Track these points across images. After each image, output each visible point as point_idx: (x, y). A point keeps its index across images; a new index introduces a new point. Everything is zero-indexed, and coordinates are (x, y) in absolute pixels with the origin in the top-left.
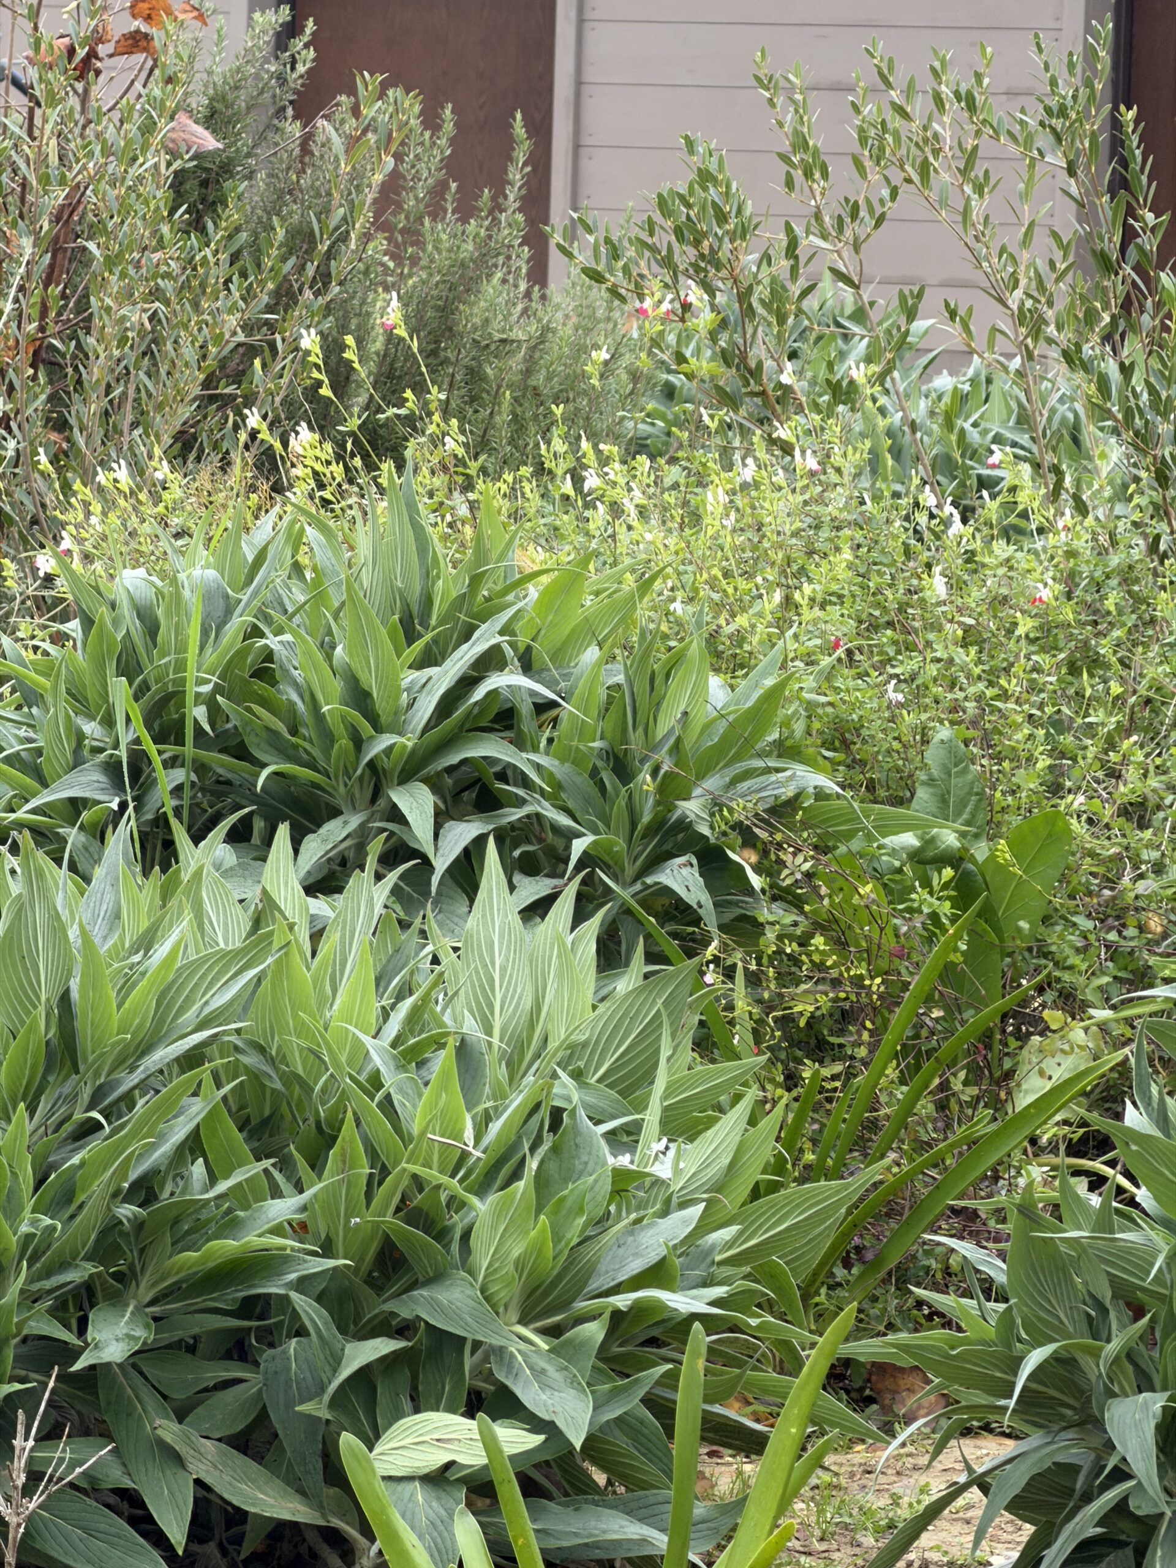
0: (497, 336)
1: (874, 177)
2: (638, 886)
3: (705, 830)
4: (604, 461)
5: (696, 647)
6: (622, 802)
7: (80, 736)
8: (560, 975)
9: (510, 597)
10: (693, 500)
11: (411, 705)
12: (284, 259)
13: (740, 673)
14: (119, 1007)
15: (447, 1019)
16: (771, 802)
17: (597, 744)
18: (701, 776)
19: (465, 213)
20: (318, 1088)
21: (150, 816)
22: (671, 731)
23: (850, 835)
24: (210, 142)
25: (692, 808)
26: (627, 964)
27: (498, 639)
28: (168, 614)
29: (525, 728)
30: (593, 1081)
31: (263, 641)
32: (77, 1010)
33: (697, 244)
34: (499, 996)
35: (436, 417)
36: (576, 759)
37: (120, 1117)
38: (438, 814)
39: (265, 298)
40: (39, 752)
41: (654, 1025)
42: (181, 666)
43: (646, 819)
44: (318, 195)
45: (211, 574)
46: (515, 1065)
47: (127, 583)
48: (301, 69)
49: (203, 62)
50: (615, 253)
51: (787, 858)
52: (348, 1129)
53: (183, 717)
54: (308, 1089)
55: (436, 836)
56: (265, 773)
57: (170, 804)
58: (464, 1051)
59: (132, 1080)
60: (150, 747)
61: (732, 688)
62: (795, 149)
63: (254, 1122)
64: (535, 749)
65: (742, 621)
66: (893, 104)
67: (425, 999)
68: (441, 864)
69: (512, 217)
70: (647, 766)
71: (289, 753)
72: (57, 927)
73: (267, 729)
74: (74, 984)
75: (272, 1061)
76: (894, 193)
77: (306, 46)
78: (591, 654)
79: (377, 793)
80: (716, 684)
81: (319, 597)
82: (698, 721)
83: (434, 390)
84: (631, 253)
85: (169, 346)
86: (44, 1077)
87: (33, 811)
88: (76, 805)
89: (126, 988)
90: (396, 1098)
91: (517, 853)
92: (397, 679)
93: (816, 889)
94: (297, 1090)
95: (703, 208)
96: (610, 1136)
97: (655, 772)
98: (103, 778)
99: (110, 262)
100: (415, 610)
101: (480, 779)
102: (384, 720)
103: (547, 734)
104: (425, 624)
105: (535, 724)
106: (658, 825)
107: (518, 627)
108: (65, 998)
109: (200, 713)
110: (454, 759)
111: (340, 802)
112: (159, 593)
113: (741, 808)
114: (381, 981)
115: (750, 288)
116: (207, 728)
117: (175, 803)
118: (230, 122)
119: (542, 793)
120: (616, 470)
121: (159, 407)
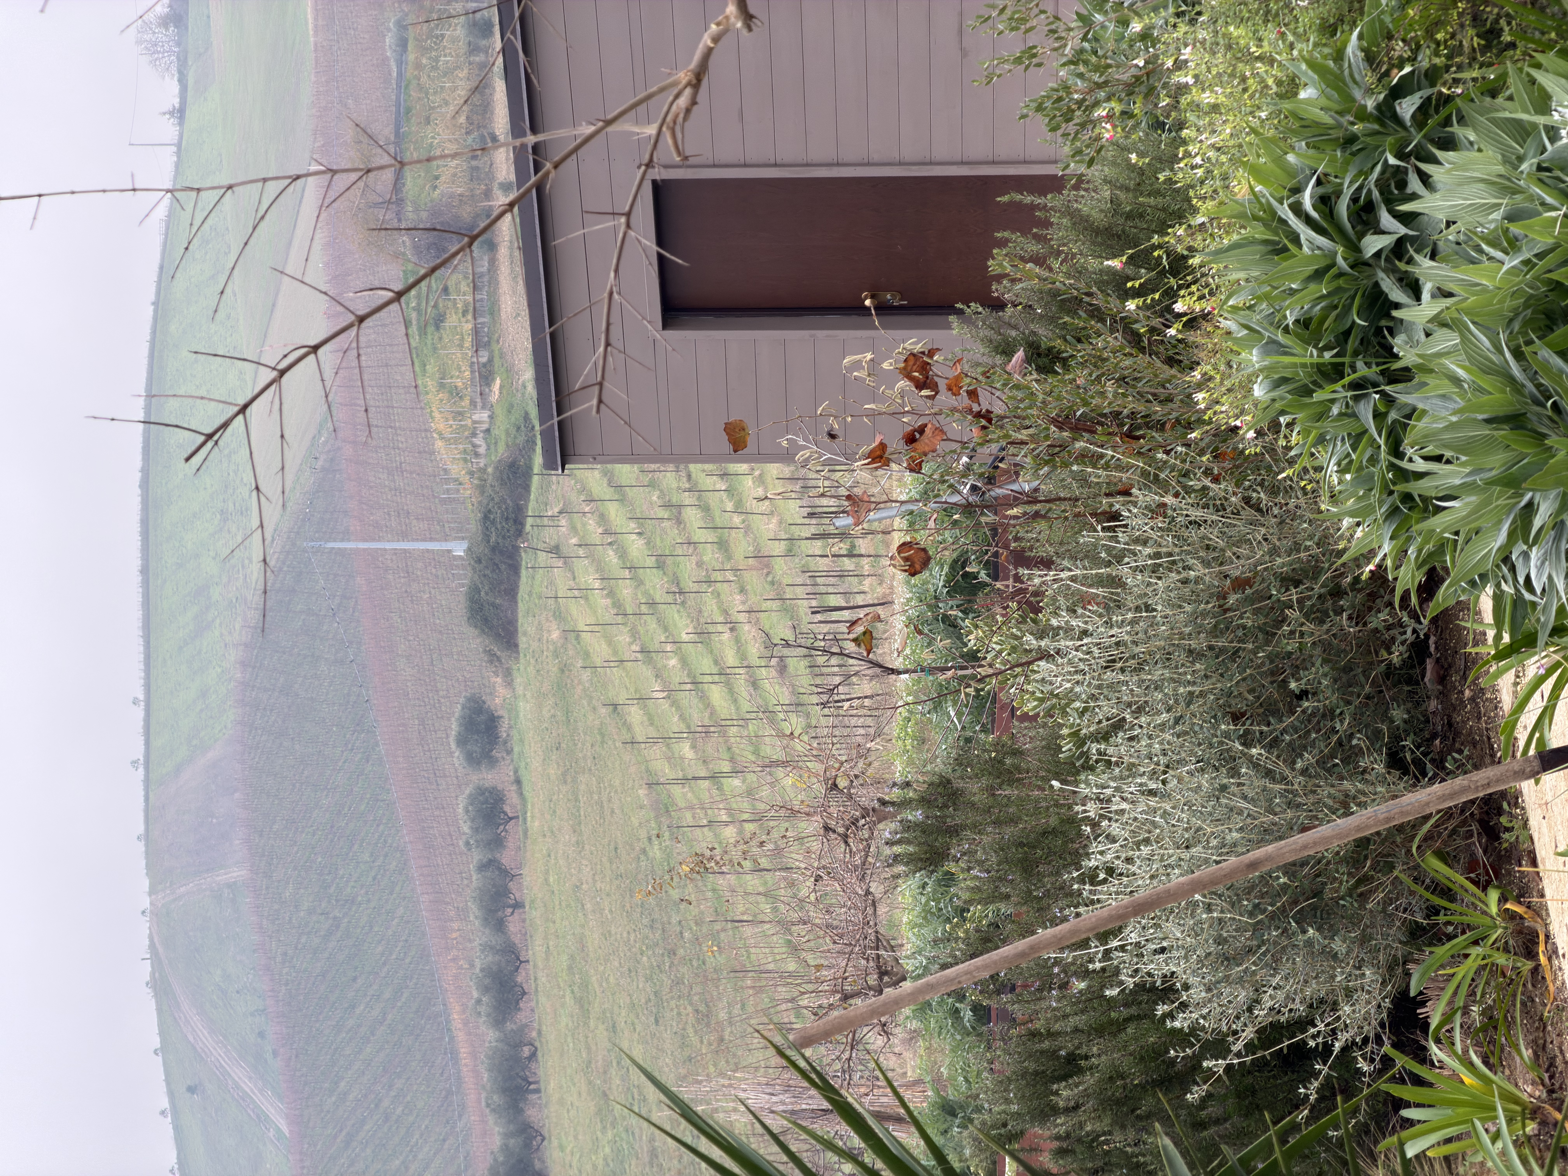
0: (1109, 205)
1: (1034, 22)
2: (1412, 130)
3: (1382, 96)
4: (1187, 154)
5: (1286, 105)
6: (1368, 139)
7: (1341, 414)
8: (1467, 170)
9: (1263, 200)
10: (1206, 109)
11: (1319, 248)
12: (1080, 317)
13: (1297, 81)
14: (1490, 393)
15: (1492, 226)
16: (1366, 64)
17: (1339, 153)
18: (1354, 100)
19: (1047, 224)
20: (1531, 291)
21: (1381, 378)
22: (1331, 116)
23: (1382, 22)
24: (1020, 354)
25: (1370, 104)
26: (1453, 133)
27: (1285, 205)
28: (1276, 373)
29: (1331, 190)
30: (1522, 151)
31: (1291, 325)
32: (1494, 415)
33: (1073, 111)
34: (1478, 201)
35: (1167, 239)
36: (1346, 163)
37: (1548, 391)
38: (1375, 233)
39: (1099, 325)
40: (1349, 435)
41: (1493, 121)
42: (1304, 365)
43: (1376, 127)
44: (1042, 298)
45: (1255, 352)
46: (1515, 191)
47: (1262, 393)
48: (980, 309)
49: (978, 357)
50: (1079, 152)
51: (1397, 54)
52: (1554, 276)
53: (1331, 364)
54: (1532, 296)
55: (1389, 233)
56: (1359, 321)
57: (1375, 368)
58: (1511, 217)
59: (1530, 386)
60: (1347, 380)
61: (1306, 85)
62: (1021, 63)
63: (1548, 323)
64: (1342, 184)
65: (1270, 82)
66: (999, 14)
67: (1483, 239)
68: (1403, 230)
69: (1050, 200)
70: (1350, 127)
71: (1347, 309)
72: (1452, 426)
73: (1335, 320)
74: (1481, 417)
75: (1517, 315)
76: (1043, 12)
77: (969, 307)
78: (1291, 158)
79: (1366, 264)
80: (1303, 95)
81: (1267, 297)
82: (1324, 102)
83: (1153, 241)
84: (1078, 144)
85: (1126, 372)
86: (1530, 430)
87: (1380, 436)
88: (1378, 416)
89: (1481, 390)
90: (1536, 251)
91: (1396, 192)
92: (1308, 256)
93: (1412, 38)
94: (1532, 302)
95: (1056, 109)
96: (1552, 140)
97: (1353, 124)
98: (1362, 402)
99: (1086, 403)
100: (1270, 248)
101: (1358, 213)
102: (1328, 262)
103: (1332, 178)
104: (1278, 243)
105: (1328, 185)
106: (1379, 120)
107: (1278, 195)
108: (1488, 421)
109: (1327, 355)
110: (1348, 226)
111: (1370, 283)
112: (1266, 377)
113: (1370, 79)
114: (1473, 262)
115: (1096, 83)
116: (1335, 351)
117: (1374, 366)
118: (1008, 344)
119: (1365, 179)
120: (1193, 149)
121: (1156, 376)
